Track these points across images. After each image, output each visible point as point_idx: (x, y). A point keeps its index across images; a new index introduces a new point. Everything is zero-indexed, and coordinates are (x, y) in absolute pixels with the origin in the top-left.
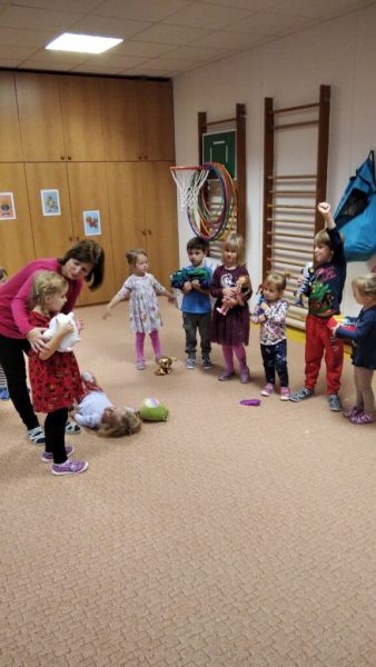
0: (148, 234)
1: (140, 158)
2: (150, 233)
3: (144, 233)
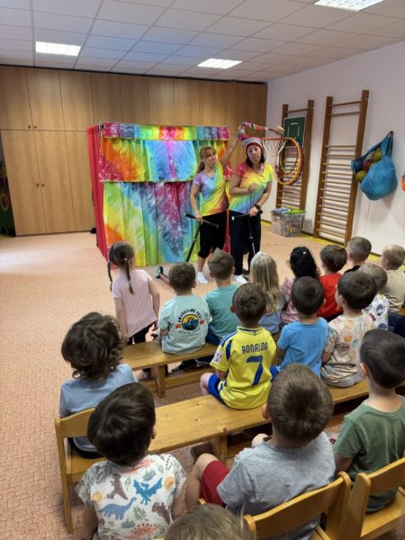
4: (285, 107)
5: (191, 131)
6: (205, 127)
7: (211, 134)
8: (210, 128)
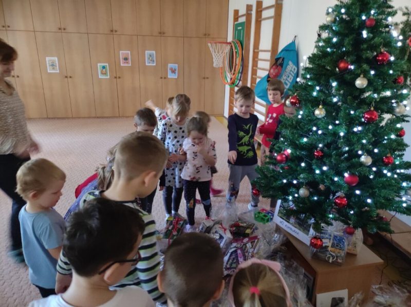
0: (206, 80)
1: (205, 36)
2: (208, 78)
3: (204, 78)
4: (236, 12)
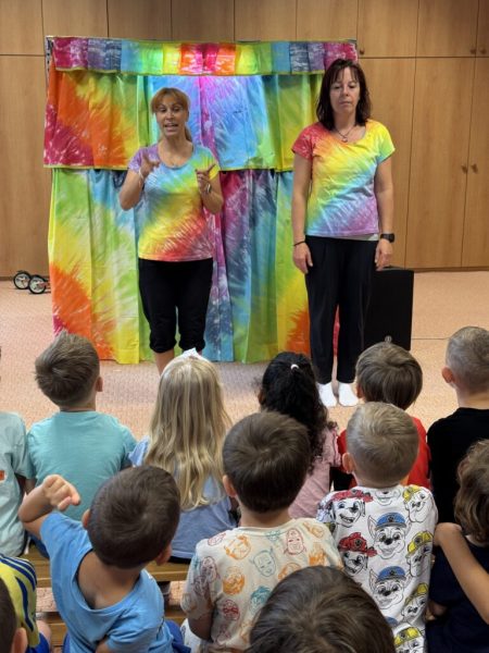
0: (470, 170)
1: (474, 52)
2: (474, 168)
3: (465, 170)
5: (257, 54)
6: (292, 43)
7: (307, 60)
8: (305, 46)
